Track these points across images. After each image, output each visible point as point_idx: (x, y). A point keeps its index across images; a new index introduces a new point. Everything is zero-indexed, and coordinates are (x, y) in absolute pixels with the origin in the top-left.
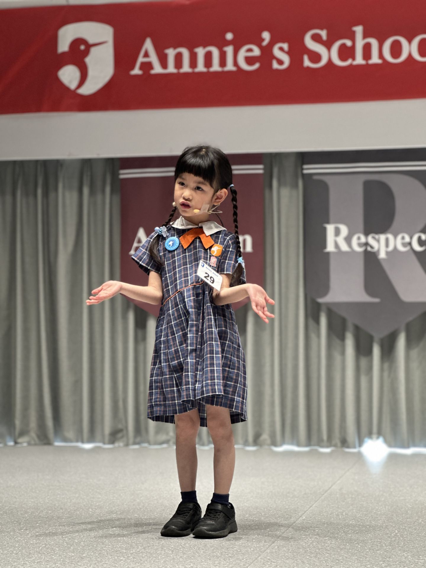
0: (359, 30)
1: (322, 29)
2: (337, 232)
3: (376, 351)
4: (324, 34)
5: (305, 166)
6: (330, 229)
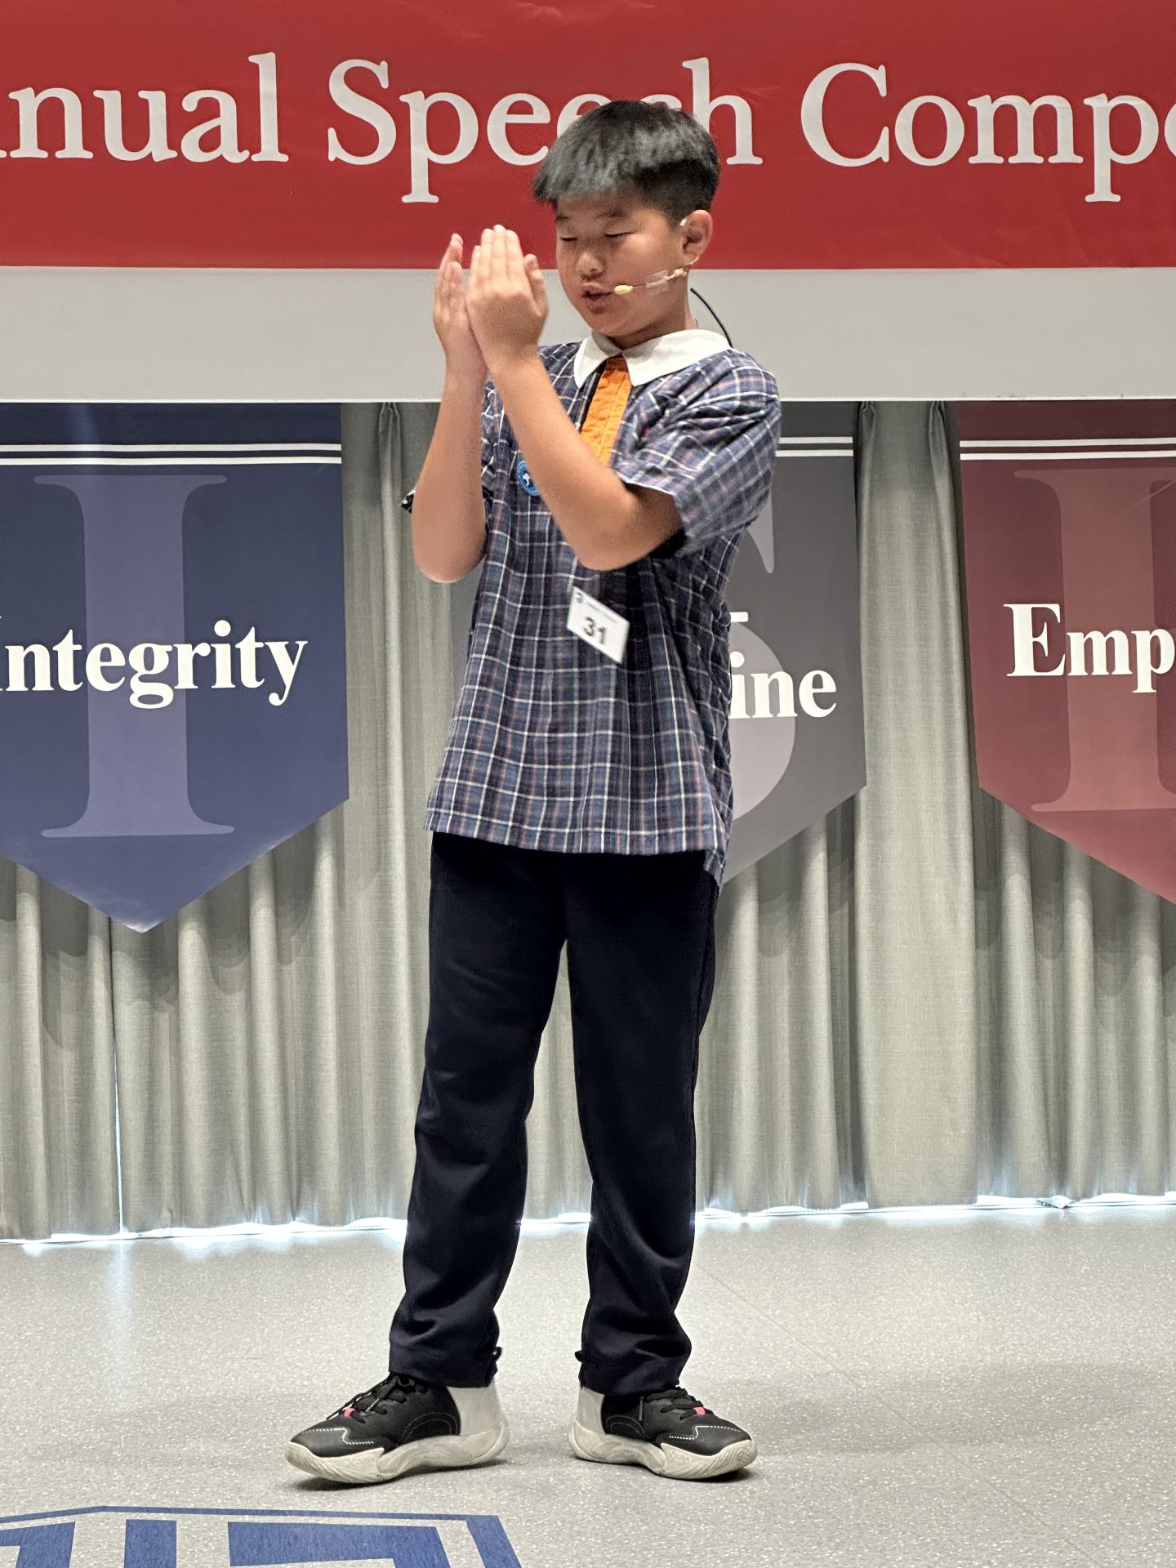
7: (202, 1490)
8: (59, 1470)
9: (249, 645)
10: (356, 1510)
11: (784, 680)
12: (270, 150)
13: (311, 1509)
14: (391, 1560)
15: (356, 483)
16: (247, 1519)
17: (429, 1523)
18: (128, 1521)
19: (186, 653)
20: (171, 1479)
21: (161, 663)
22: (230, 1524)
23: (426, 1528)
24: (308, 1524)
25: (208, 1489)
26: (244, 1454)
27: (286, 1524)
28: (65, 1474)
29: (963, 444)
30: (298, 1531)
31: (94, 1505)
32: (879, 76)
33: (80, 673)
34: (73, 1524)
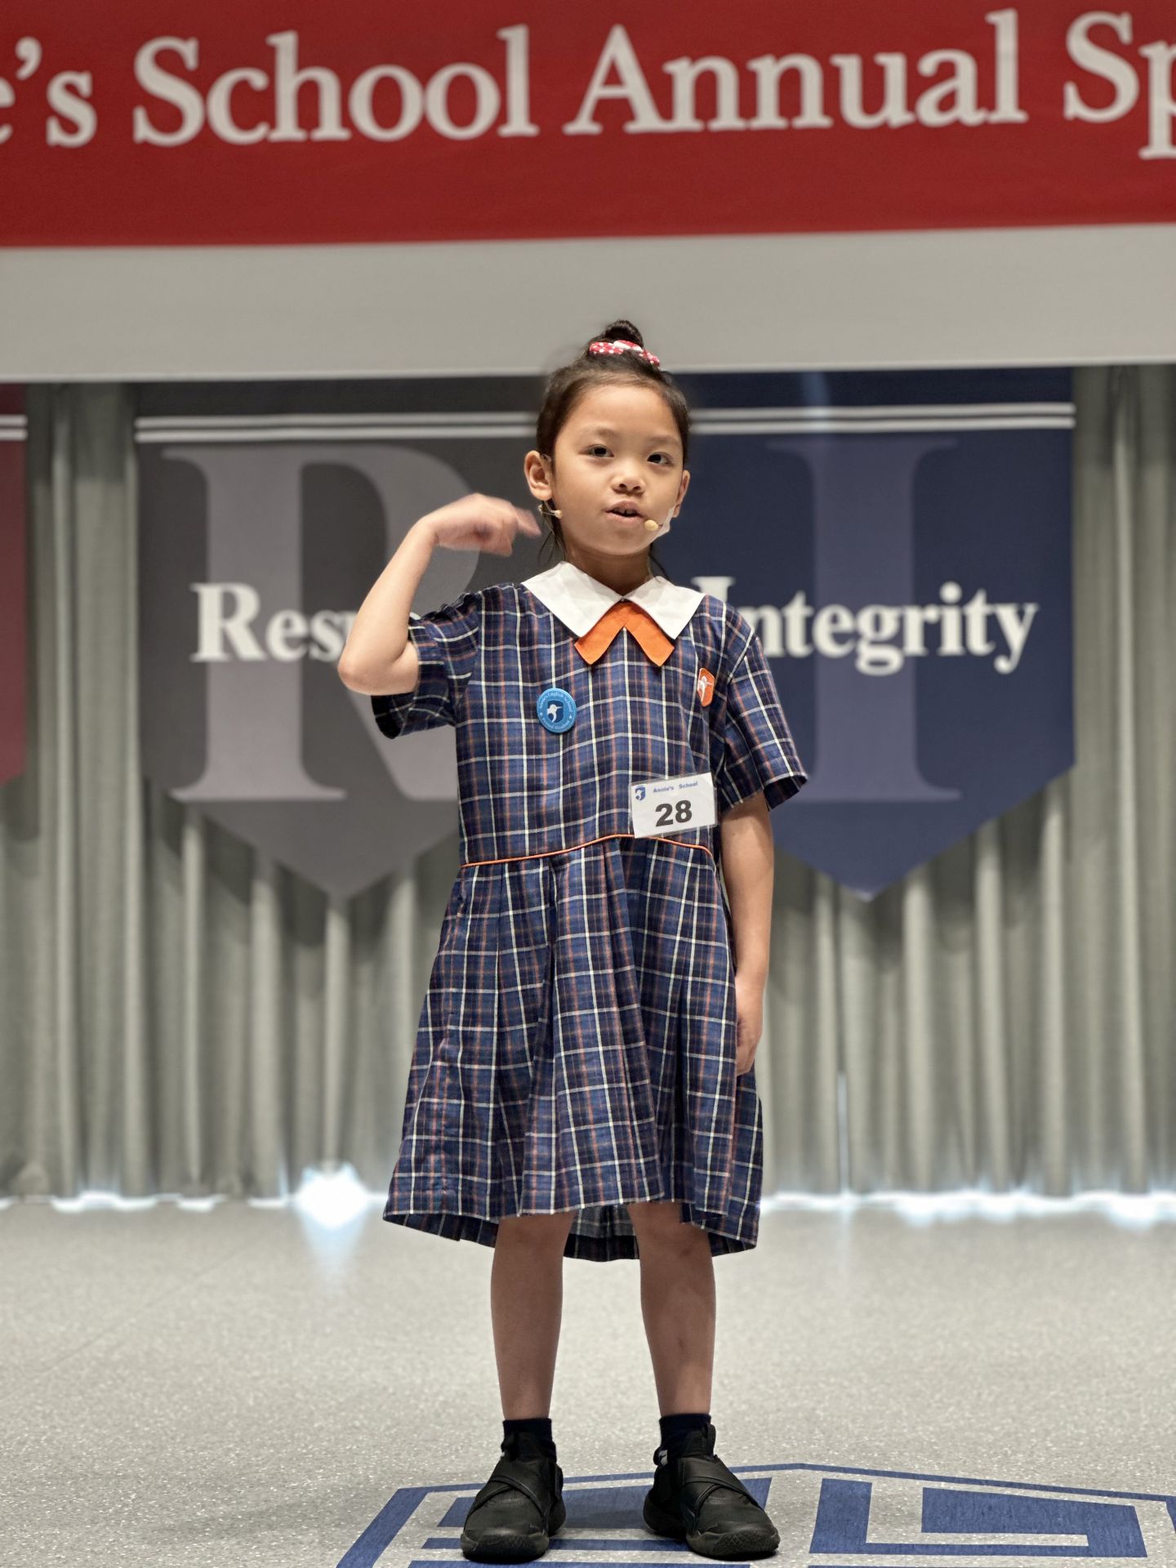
0: (285, 44)
1: (184, 37)
2: (229, 607)
3: (336, 933)
4: (189, 51)
5: (143, 423)
6: (210, 597)
7: (901, 1454)
8: (761, 1425)
9: (978, 609)
10: (1054, 1484)
12: (1008, 110)
13: (1009, 1480)
14: (1085, 1537)
15: (1089, 445)
16: (943, 1485)
17: (1128, 1502)
18: (824, 1480)
19: (915, 618)
20: (870, 1440)
21: (889, 628)
22: (925, 1490)
23: (1124, 1507)
24: (1003, 1495)
25: (906, 1454)
26: (947, 1420)
27: (983, 1495)
28: (767, 1430)
30: (993, 1502)
31: (792, 1462)
33: (809, 637)
34: (769, 1480)
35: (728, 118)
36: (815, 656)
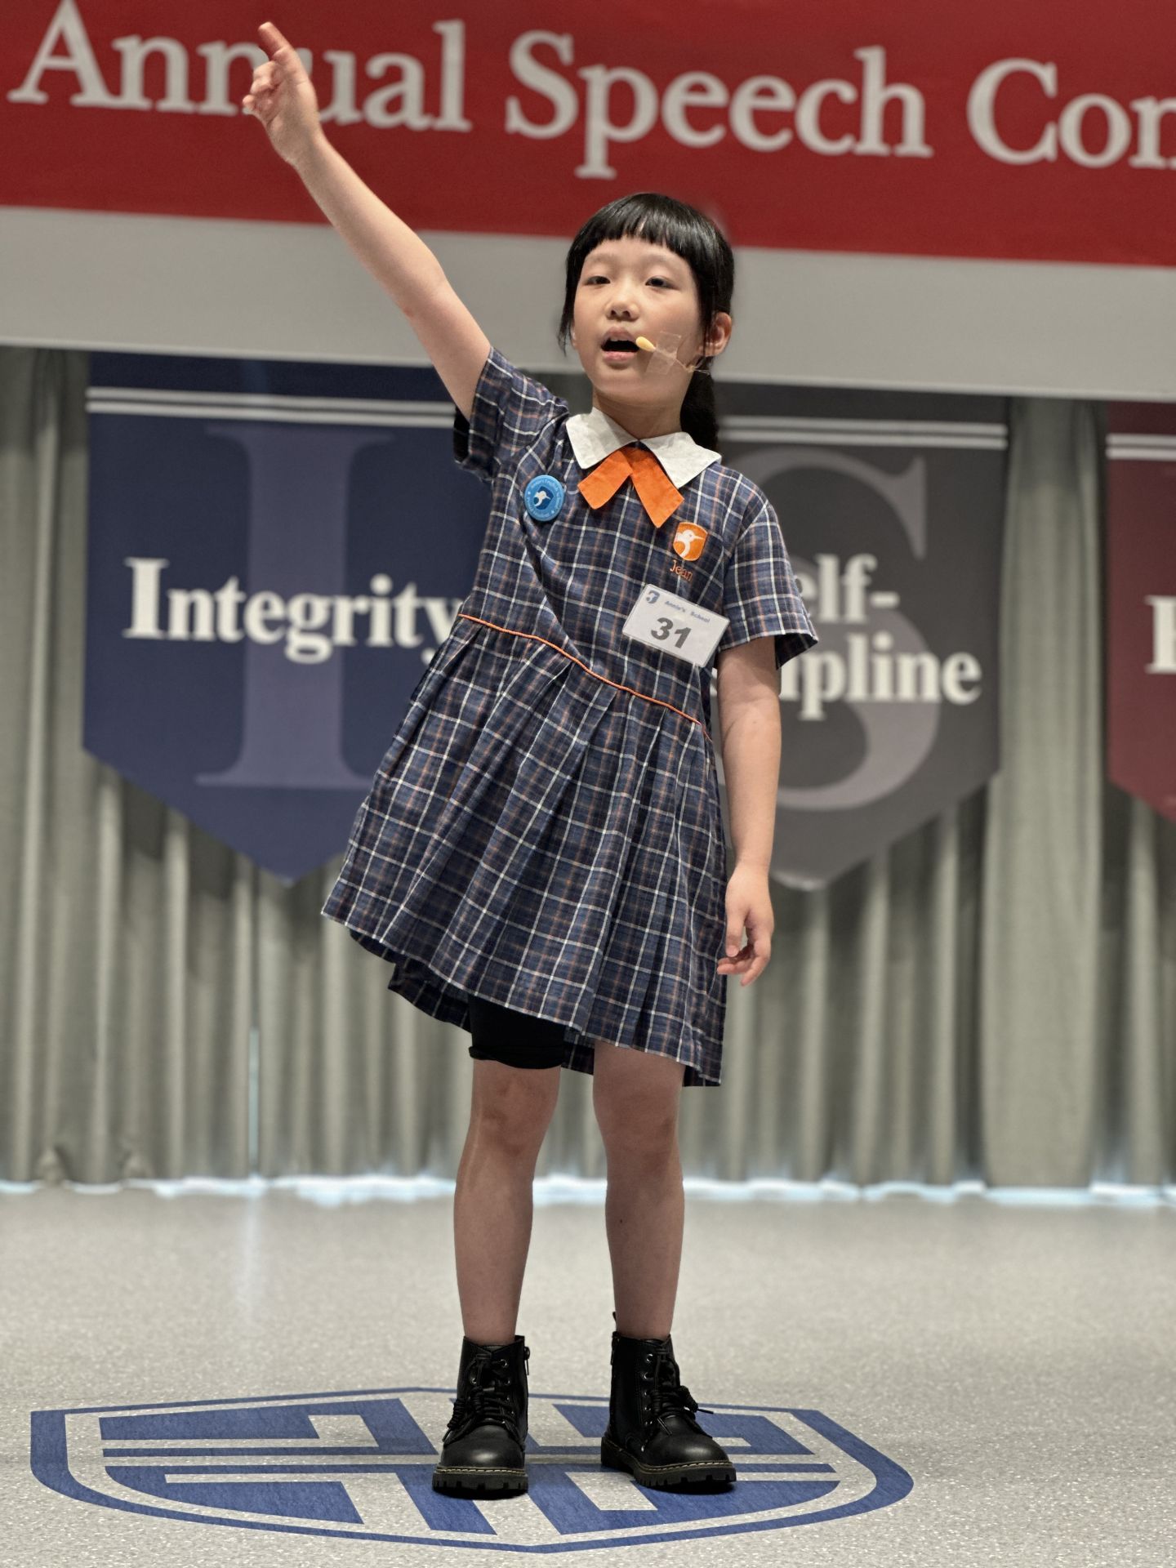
9: (407, 602)
11: (929, 663)
12: (452, 117)
19: (345, 609)
21: (319, 616)
22: (558, 1406)
28: (356, 1363)
29: (1114, 439)
31: (411, 1387)
32: (1047, 76)
33: (240, 623)
34: (398, 1400)
35: (176, 99)
36: (246, 642)
